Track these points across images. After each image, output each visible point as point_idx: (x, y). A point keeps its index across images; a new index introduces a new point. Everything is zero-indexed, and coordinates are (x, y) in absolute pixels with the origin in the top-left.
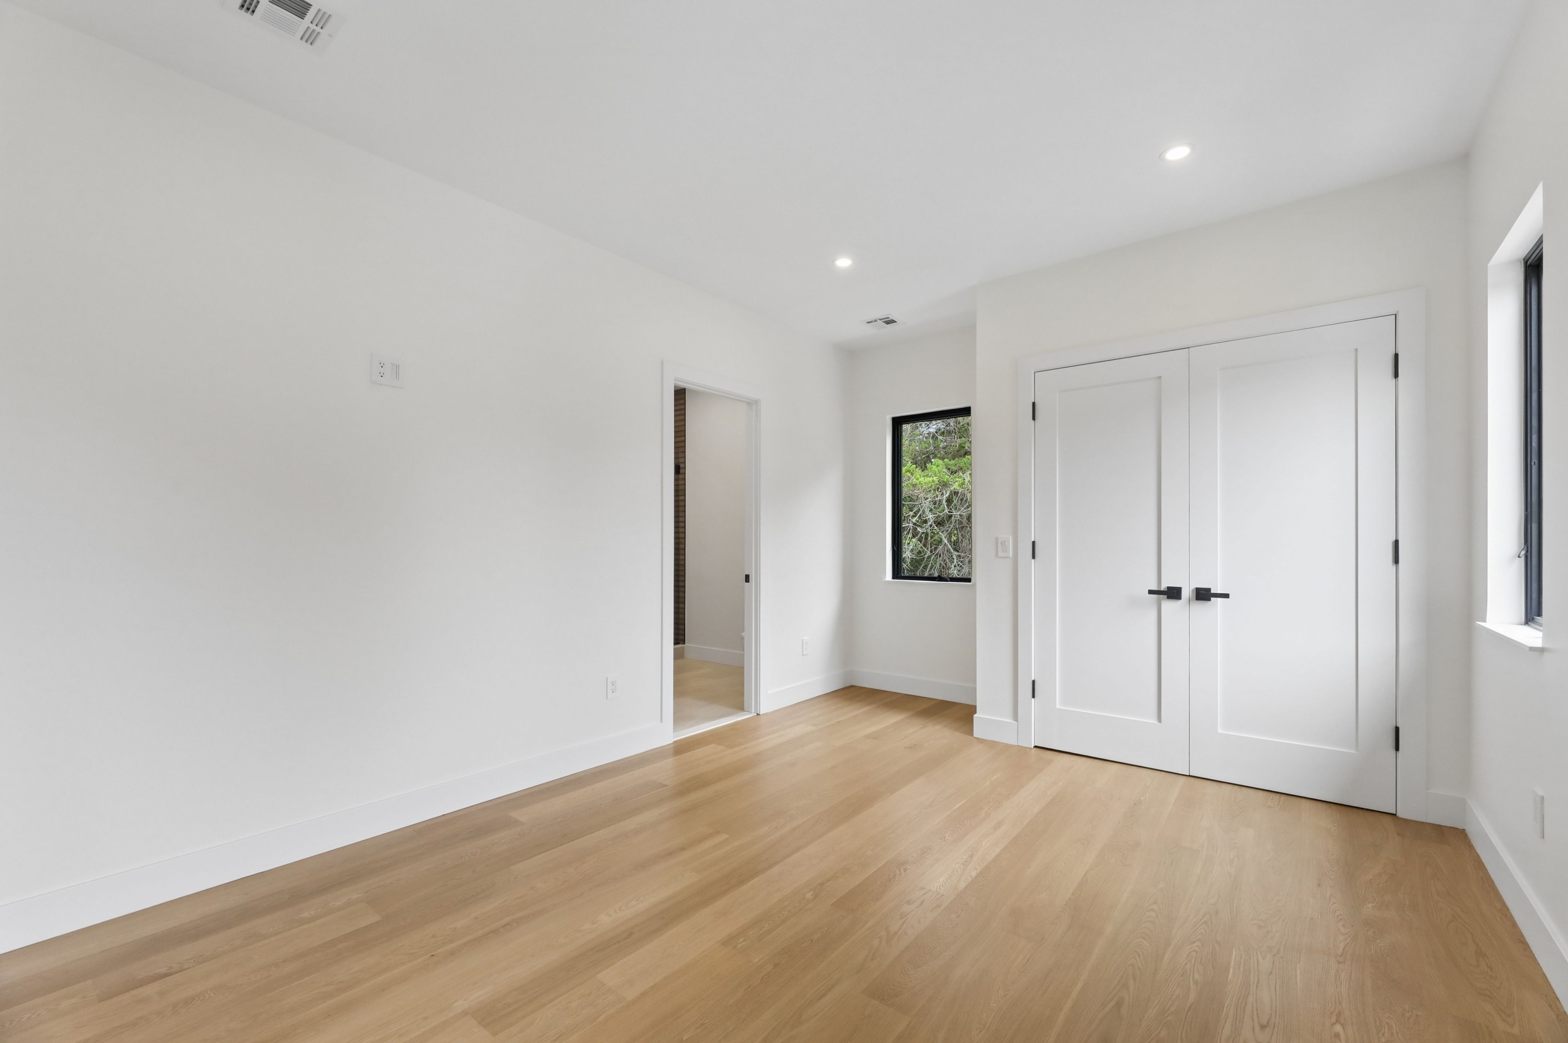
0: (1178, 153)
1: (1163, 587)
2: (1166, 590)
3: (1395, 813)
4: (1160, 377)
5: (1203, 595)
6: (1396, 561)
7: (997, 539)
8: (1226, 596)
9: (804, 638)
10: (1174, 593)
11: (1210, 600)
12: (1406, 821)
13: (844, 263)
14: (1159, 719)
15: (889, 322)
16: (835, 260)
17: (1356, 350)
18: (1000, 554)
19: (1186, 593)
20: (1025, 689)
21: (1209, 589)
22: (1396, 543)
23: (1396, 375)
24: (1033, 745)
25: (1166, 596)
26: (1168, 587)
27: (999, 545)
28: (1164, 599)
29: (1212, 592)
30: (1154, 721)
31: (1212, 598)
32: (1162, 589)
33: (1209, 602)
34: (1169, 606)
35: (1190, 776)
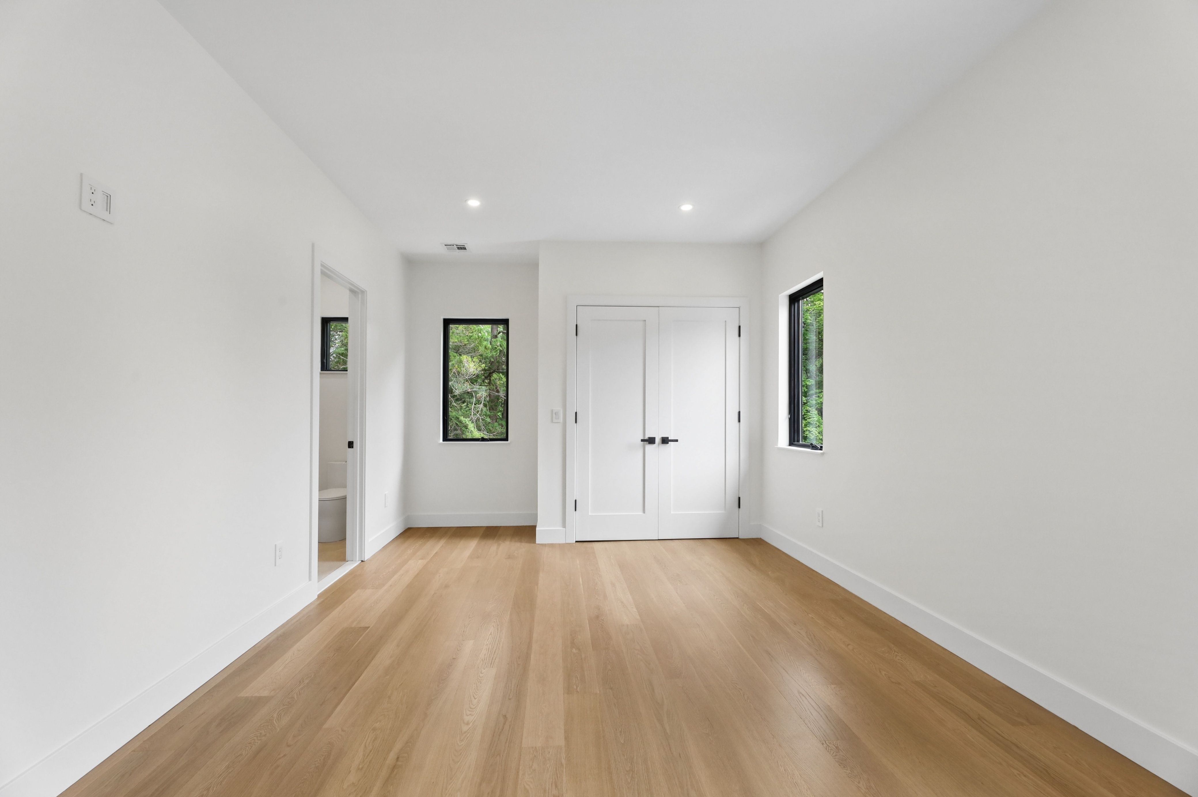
0: (687, 208)
1: (646, 438)
2: (648, 439)
3: (738, 537)
4: (645, 321)
5: (665, 441)
6: (739, 421)
7: (552, 411)
8: (677, 441)
9: (386, 493)
10: (651, 441)
11: (668, 443)
12: (741, 539)
13: (474, 203)
14: (644, 512)
15: (462, 248)
16: (467, 200)
17: (726, 321)
18: (555, 420)
19: (658, 440)
20: (570, 505)
21: (668, 438)
22: (739, 412)
23: (739, 336)
24: (575, 541)
25: (648, 442)
26: (649, 437)
27: (554, 415)
28: (647, 444)
29: (669, 439)
30: (641, 513)
31: (669, 442)
32: (646, 439)
33: (668, 444)
34: (649, 447)
35: (659, 540)
